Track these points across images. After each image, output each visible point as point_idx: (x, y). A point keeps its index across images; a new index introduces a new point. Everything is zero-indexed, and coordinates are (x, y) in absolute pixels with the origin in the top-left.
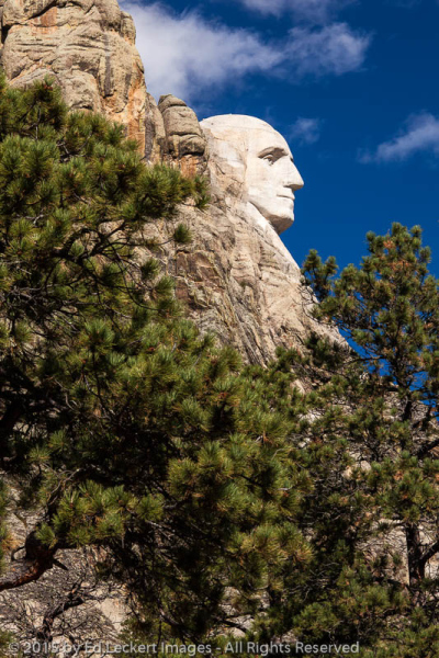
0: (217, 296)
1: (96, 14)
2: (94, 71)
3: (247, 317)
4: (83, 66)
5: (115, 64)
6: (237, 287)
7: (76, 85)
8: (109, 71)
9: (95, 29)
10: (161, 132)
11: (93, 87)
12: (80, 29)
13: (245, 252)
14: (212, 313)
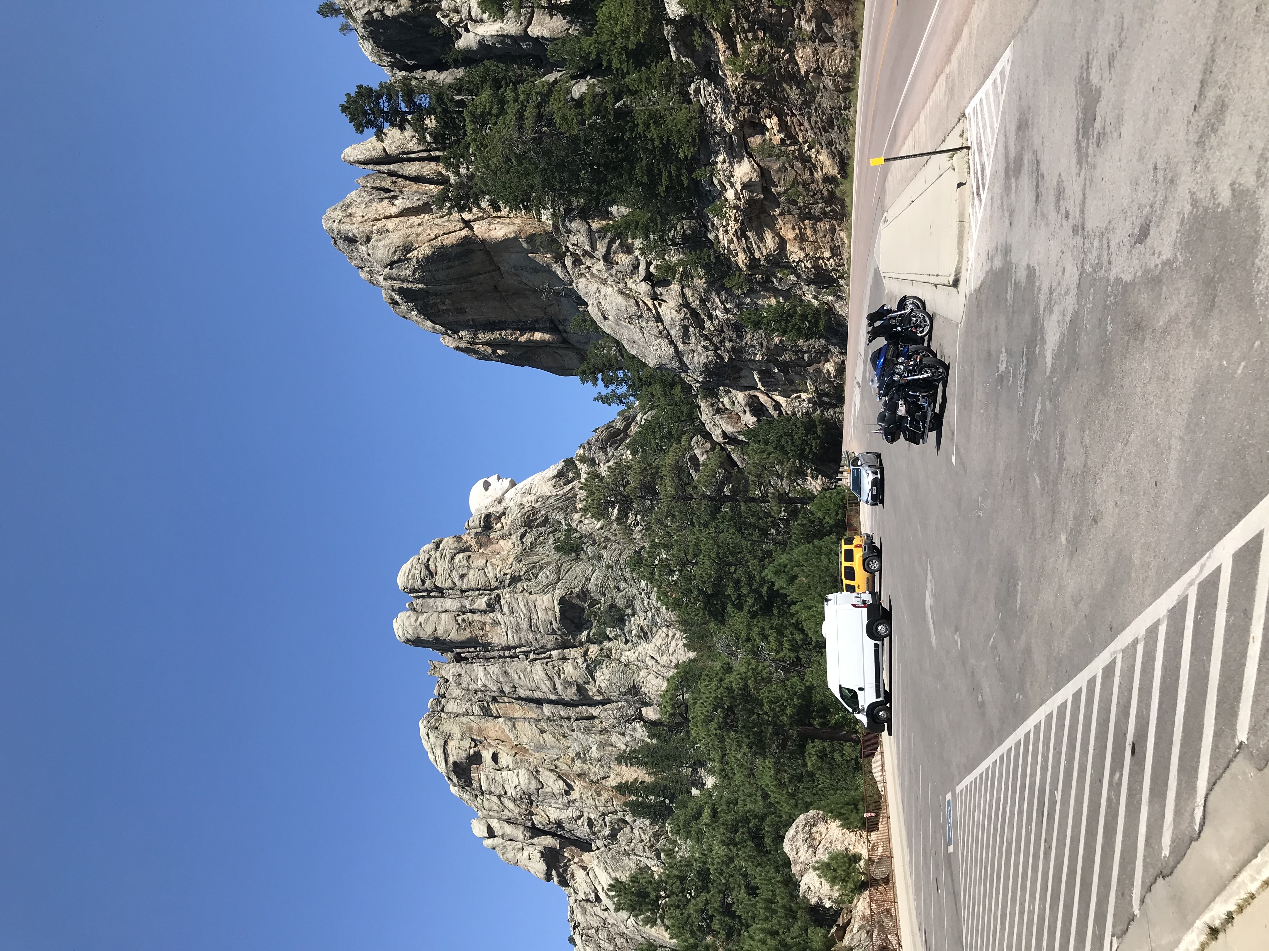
0: (543, 512)
1: (432, 553)
2: (455, 555)
3: (551, 501)
4: (453, 558)
5: (452, 547)
6: (539, 504)
7: (460, 561)
8: (455, 548)
9: (438, 553)
10: (480, 530)
11: (461, 555)
12: (438, 559)
13: (525, 500)
14: (549, 514)
